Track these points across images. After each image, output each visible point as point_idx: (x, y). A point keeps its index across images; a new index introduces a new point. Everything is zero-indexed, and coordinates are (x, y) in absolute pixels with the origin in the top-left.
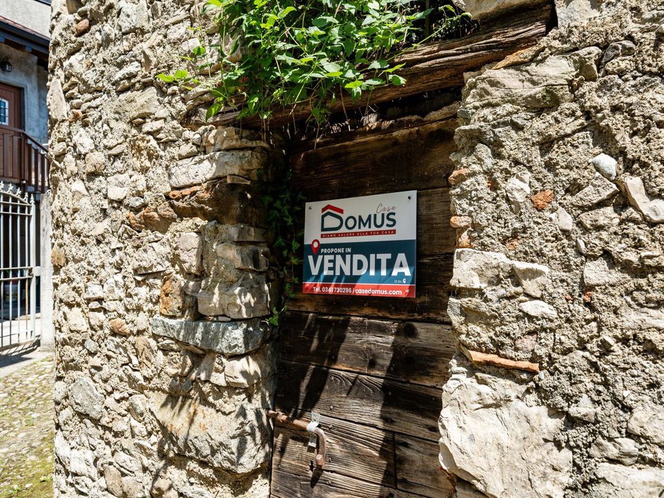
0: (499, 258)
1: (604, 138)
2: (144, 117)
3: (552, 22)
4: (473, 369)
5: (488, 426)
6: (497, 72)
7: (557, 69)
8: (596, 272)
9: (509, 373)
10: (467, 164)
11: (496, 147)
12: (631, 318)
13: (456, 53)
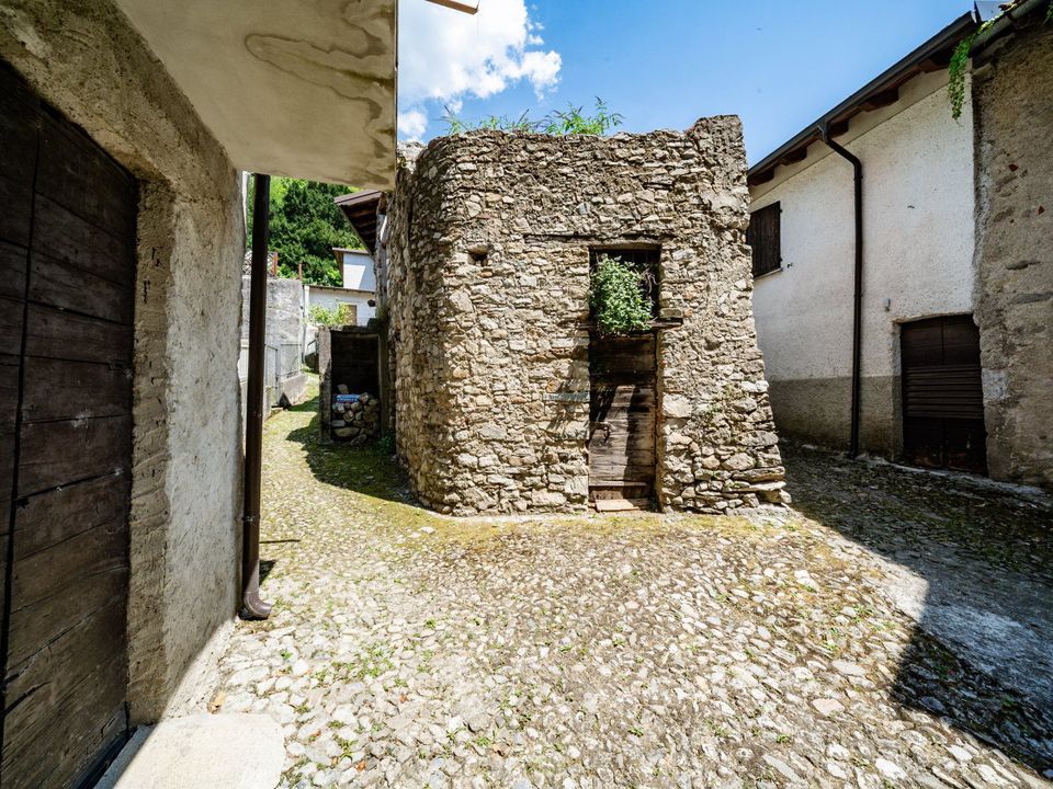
0: (675, 370)
1: (694, 348)
2: (536, 320)
3: (682, 323)
4: (670, 393)
5: (675, 404)
6: (672, 330)
7: (685, 333)
8: (694, 372)
9: (678, 393)
10: (667, 350)
11: (673, 347)
12: (700, 380)
13: (660, 324)
